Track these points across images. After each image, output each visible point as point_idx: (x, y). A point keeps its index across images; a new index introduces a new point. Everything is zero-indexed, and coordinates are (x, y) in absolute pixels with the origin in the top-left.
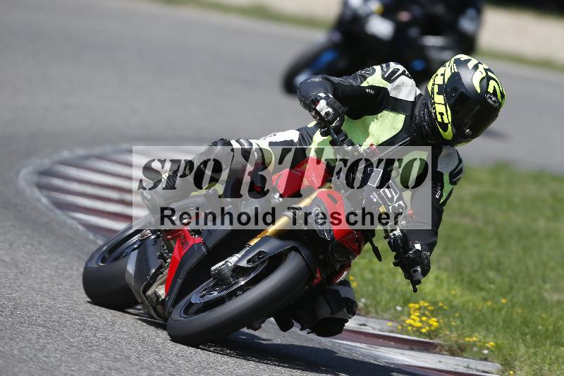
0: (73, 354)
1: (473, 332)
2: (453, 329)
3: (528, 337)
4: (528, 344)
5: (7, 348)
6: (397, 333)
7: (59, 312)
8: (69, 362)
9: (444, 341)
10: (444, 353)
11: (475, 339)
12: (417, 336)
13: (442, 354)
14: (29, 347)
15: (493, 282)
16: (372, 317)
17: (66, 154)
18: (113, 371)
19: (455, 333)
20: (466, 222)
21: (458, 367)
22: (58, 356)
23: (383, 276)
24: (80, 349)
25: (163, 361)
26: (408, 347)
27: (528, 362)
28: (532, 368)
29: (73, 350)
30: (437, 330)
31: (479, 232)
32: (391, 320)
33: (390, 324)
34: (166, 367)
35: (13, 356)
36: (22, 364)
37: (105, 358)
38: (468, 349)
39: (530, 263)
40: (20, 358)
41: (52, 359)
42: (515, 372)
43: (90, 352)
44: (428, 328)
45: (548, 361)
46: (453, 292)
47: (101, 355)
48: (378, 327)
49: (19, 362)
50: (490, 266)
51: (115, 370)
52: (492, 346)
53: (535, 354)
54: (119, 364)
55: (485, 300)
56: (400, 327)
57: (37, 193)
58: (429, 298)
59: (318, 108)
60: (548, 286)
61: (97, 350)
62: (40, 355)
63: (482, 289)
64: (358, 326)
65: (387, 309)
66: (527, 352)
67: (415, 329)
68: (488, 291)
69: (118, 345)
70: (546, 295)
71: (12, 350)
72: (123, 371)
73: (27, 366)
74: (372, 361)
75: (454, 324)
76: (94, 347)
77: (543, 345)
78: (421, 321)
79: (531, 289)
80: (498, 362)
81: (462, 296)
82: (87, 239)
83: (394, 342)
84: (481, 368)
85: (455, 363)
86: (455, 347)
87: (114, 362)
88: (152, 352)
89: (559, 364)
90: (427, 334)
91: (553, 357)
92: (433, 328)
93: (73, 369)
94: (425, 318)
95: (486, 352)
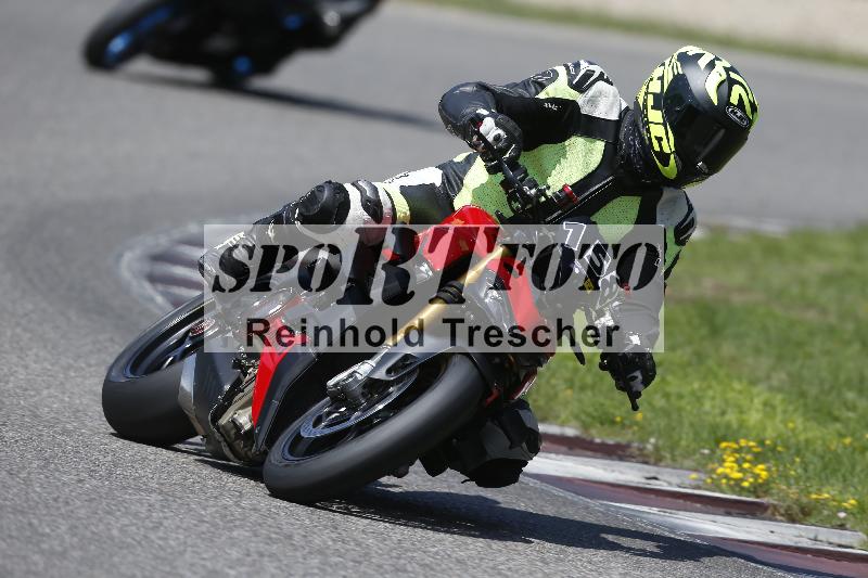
0: (203, 533)
1: (822, 485)
2: (792, 481)
5: (101, 527)
6: (705, 489)
7: (182, 469)
8: (198, 547)
9: (779, 500)
10: (779, 518)
11: (826, 495)
12: (734, 493)
13: (776, 520)
14: (136, 524)
15: (853, 408)
16: (667, 466)
18: (266, 559)
19: (794, 487)
20: (812, 316)
21: (801, 539)
22: (181, 537)
23: (683, 403)
24: (215, 525)
25: (343, 541)
26: (722, 510)
29: (204, 527)
30: (767, 482)
31: (831, 330)
32: (696, 470)
33: (694, 475)
34: (347, 550)
35: (112, 538)
36: (125, 551)
37: (254, 539)
38: (815, 512)
40: (123, 542)
41: (172, 543)
43: (231, 530)
44: (751, 480)
46: (791, 425)
47: (247, 534)
48: (675, 480)
49: (121, 548)
50: (849, 384)
51: (270, 556)
52: (852, 505)
54: (275, 547)
55: (841, 435)
56: (709, 481)
57: (148, 289)
58: (754, 435)
59: (482, 129)
61: (242, 527)
62: (152, 536)
63: (836, 419)
64: (644, 481)
65: (688, 454)
67: (732, 482)
68: (846, 422)
71: (109, 530)
72: (282, 558)
73: (133, 554)
74: (667, 534)
75: (793, 473)
76: (237, 523)
78: (741, 470)
80: (861, 531)
81: (805, 430)
83: (701, 503)
84: (836, 540)
85: (796, 532)
86: (796, 509)
87: (268, 544)
88: (326, 527)
90: (752, 489)
92: (760, 481)
93: (205, 556)
94: (746, 465)
95: (842, 515)
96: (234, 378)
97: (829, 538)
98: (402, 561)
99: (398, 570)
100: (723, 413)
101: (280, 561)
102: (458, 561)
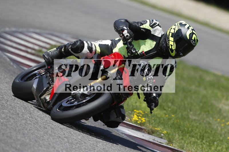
1: (158, 126)
2: (151, 124)
3: (180, 132)
4: (179, 135)
6: (128, 122)
9: (146, 128)
10: (146, 132)
11: (159, 129)
12: (135, 124)
13: (144, 133)
15: (170, 108)
17: (7, 29)
18: (11, 119)
21: (150, 139)
25: (32, 118)
26: (131, 128)
27: (179, 142)
28: (180, 144)
30: (144, 123)
34: (33, 120)
38: (155, 133)
39: (186, 102)
42: (172, 145)
44: (140, 121)
45: (187, 142)
47: (7, 111)
50: (170, 101)
51: (12, 118)
52: (165, 133)
53: (182, 139)
54: (14, 116)
55: (166, 114)
56: (129, 120)
58: (143, 110)
59: (124, 33)
60: (191, 113)
63: (165, 110)
66: (179, 138)
67: (135, 121)
68: (167, 111)
69: (15, 109)
70: (190, 116)
72: (15, 119)
76: (5, 108)
77: (186, 136)
78: (138, 118)
79: (185, 113)
80: (166, 140)
82: (10, 64)
83: (126, 125)
84: (159, 141)
85: (149, 137)
86: (150, 131)
87: (12, 115)
88: (28, 113)
89: (191, 144)
90: (140, 124)
91: (189, 141)
92: (143, 122)
94: (140, 117)
95: (162, 135)
96: (47, 87)
97: (157, 140)
98: (46, 126)
99: (45, 128)
100: (136, 103)
101: (15, 120)
102: (61, 128)
